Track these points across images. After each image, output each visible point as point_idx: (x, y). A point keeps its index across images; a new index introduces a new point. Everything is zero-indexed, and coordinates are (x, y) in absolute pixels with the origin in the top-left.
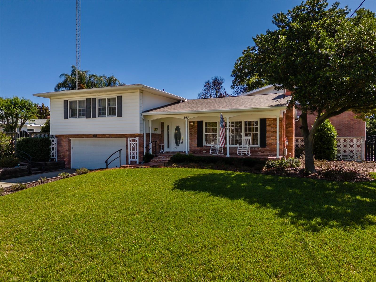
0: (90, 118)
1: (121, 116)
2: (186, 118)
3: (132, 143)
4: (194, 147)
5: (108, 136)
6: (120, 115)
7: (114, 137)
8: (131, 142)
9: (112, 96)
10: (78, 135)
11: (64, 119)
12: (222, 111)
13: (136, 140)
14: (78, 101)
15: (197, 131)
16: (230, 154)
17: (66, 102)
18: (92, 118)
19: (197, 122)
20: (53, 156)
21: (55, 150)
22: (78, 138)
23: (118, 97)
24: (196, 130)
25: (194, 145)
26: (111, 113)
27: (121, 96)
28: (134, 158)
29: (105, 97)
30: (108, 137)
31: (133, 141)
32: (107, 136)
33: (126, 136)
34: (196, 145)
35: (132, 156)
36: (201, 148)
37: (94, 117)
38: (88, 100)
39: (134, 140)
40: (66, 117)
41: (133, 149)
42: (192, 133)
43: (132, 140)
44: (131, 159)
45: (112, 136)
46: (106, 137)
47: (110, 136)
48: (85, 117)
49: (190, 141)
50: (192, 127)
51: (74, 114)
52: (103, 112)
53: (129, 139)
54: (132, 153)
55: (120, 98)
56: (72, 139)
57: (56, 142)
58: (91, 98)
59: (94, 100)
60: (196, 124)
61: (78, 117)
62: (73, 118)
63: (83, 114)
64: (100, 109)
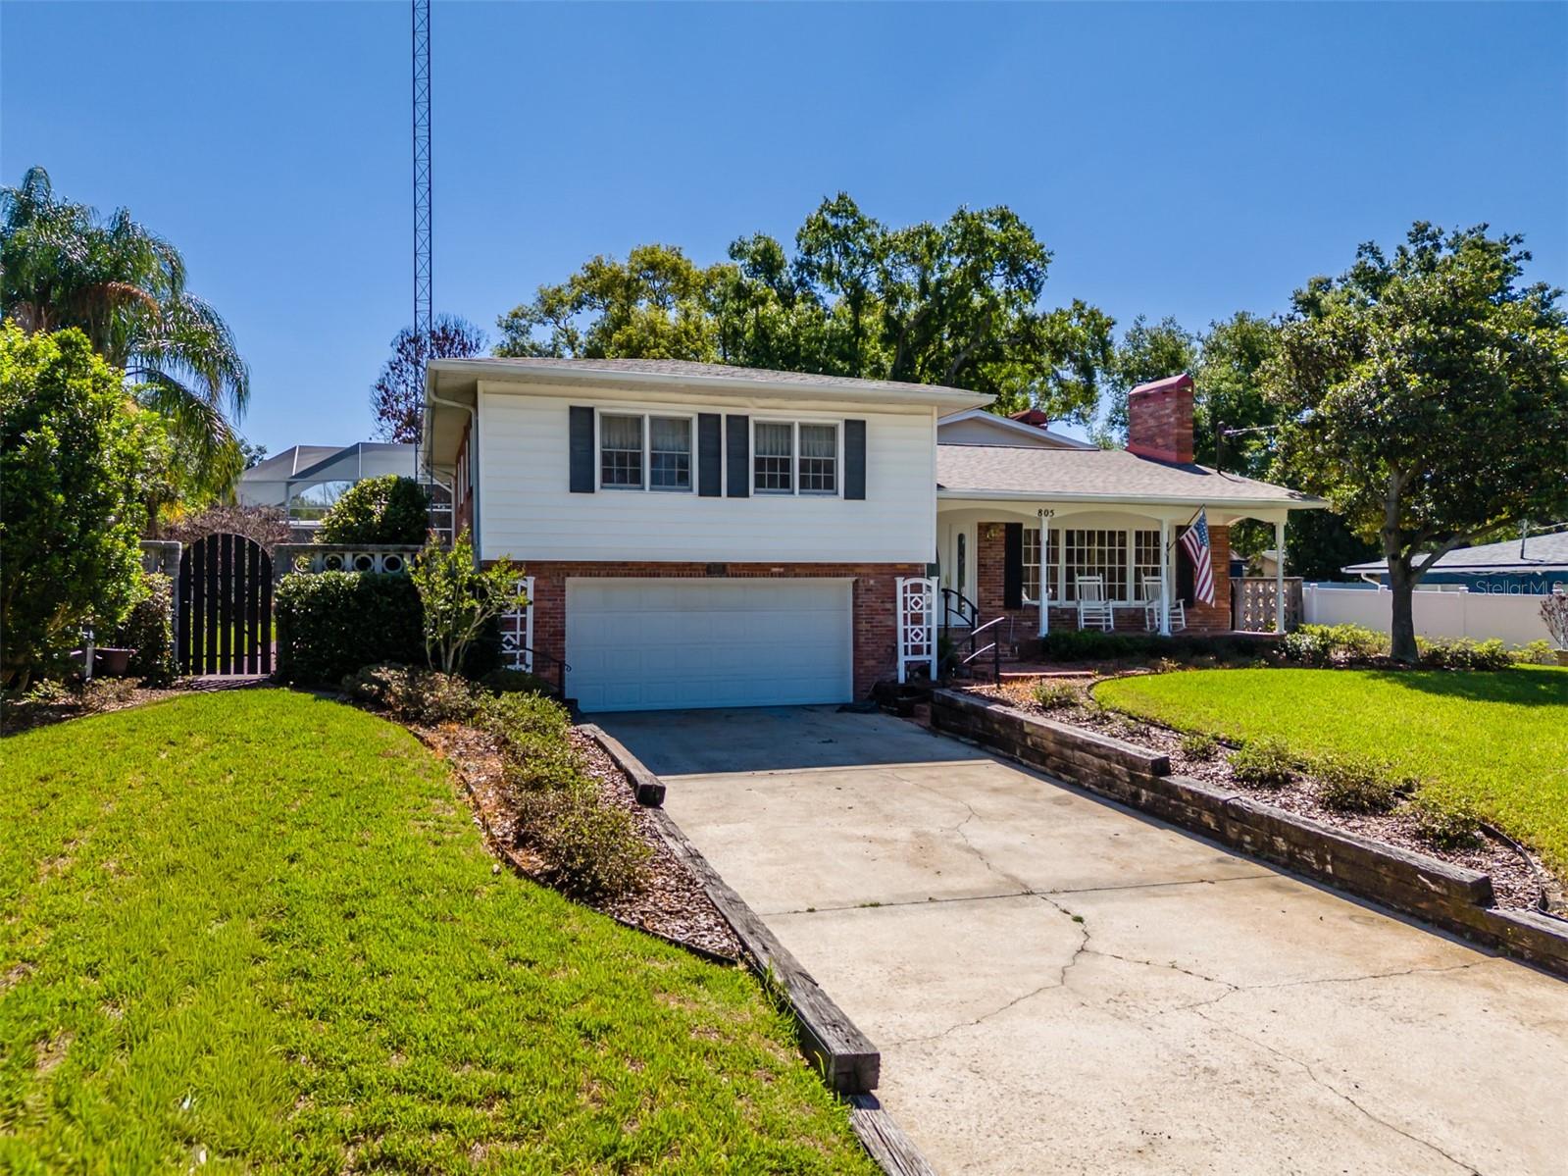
0: (718, 494)
1: (862, 497)
2: (1047, 513)
3: (912, 598)
4: (991, 610)
5: (782, 570)
6: (856, 490)
7: (806, 576)
8: (909, 595)
9: (823, 418)
10: (624, 564)
11: (572, 491)
12: (1206, 503)
13: (929, 588)
14: (651, 417)
15: (1003, 555)
16: (1170, 630)
17: (581, 418)
18: (729, 495)
19: (1004, 527)
20: (511, 658)
21: (519, 633)
22: (625, 576)
23: (848, 422)
24: (999, 553)
25: (993, 603)
26: (818, 478)
27: (863, 423)
28: (917, 650)
29: (792, 417)
30: (780, 575)
31: (917, 588)
32: (774, 569)
33: (858, 570)
34: (1002, 603)
35: (910, 644)
36: (1017, 613)
37: (739, 490)
38: (709, 422)
39: (921, 585)
40: (581, 482)
41: (917, 619)
42: (989, 562)
43: (912, 585)
44: (906, 654)
45: (798, 570)
46: (773, 575)
47: (790, 570)
48: (691, 490)
49: (981, 589)
50: (987, 544)
51: (624, 471)
52: (775, 476)
53: (900, 582)
54: (911, 635)
55: (856, 430)
56: (570, 581)
57: (531, 596)
58: (724, 412)
59: (739, 423)
60: (1003, 534)
61: (651, 489)
62: (621, 489)
63: (671, 474)
64: (759, 463)
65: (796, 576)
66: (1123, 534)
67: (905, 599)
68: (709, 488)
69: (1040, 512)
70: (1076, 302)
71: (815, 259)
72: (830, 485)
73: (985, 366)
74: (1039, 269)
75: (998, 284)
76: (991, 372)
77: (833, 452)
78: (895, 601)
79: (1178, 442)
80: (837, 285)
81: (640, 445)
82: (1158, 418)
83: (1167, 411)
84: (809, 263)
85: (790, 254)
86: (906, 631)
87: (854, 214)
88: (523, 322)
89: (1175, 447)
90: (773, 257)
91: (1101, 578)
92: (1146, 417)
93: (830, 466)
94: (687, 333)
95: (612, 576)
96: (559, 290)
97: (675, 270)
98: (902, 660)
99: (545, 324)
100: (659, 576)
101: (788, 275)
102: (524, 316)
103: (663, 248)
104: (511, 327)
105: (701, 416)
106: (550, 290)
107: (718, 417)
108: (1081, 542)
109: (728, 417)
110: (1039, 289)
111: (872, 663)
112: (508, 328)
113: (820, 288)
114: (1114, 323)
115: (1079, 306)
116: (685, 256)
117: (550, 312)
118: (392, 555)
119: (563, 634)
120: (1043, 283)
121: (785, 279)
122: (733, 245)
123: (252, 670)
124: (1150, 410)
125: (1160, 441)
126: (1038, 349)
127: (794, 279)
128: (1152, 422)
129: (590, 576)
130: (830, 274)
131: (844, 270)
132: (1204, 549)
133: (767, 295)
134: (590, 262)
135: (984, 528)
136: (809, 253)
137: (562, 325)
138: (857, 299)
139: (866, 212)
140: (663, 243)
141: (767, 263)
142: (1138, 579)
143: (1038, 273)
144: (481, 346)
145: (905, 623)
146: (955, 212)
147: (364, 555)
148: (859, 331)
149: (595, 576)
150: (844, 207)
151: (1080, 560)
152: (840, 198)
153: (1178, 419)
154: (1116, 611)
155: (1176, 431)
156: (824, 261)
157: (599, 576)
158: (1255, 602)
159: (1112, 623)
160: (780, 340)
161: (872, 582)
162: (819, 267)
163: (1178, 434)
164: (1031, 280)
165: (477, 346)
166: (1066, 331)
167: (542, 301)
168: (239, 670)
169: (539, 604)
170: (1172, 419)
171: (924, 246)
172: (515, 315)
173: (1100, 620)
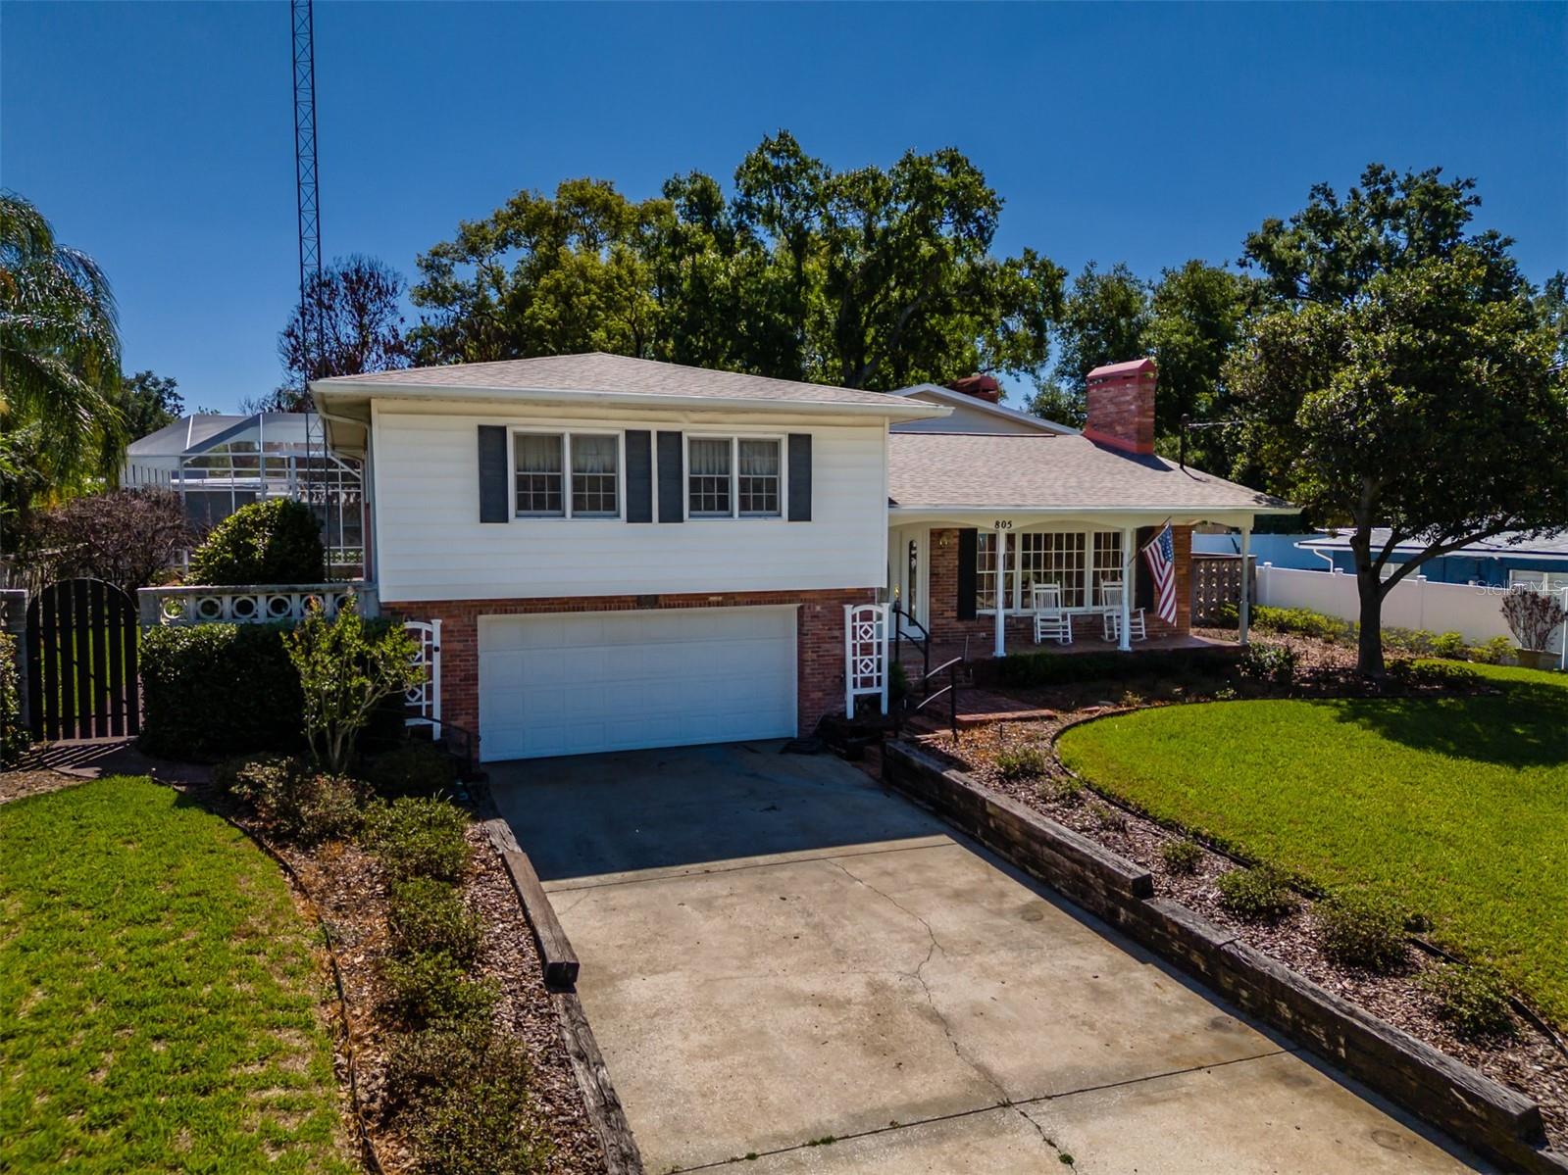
0: (649, 520)
1: (807, 517)
2: (1004, 523)
3: (861, 627)
4: (944, 622)
5: (720, 598)
6: (801, 511)
7: (747, 604)
8: (858, 624)
9: (766, 433)
10: (544, 600)
11: (483, 520)
13: (880, 615)
14: (571, 435)
15: (957, 563)
16: (1131, 643)
17: (491, 439)
18: (662, 520)
19: (958, 533)
20: (416, 712)
21: (424, 682)
22: (545, 611)
23: (792, 437)
24: (952, 561)
25: (946, 614)
26: (759, 499)
27: (809, 437)
28: (867, 682)
29: (731, 432)
30: (718, 604)
31: (867, 616)
32: (712, 598)
33: (802, 596)
34: (955, 614)
35: (859, 676)
36: (971, 624)
37: (672, 514)
38: (637, 440)
39: (871, 612)
40: (492, 510)
41: (866, 649)
42: (941, 571)
43: (861, 613)
44: (855, 686)
45: (738, 599)
46: (710, 604)
47: (729, 599)
48: (618, 516)
49: (933, 600)
50: (940, 552)
51: (541, 497)
52: (712, 498)
53: (849, 610)
54: (860, 666)
55: (801, 444)
56: (483, 620)
57: (437, 641)
58: (654, 428)
59: (671, 441)
60: (956, 540)
61: (573, 516)
62: (540, 516)
63: (595, 498)
64: (695, 483)
65: (736, 604)
66: (1081, 537)
67: (854, 628)
68: (639, 513)
69: (997, 523)
70: (1027, 252)
71: (755, 200)
72: (772, 505)
73: (932, 317)
74: (990, 217)
75: (946, 232)
76: (938, 323)
77: (775, 469)
78: (843, 628)
79: (1138, 432)
80: (778, 229)
81: (559, 468)
82: (1116, 404)
83: (1128, 398)
84: (749, 204)
85: (729, 193)
86: (855, 662)
87: (796, 154)
88: (445, 261)
89: (1135, 435)
90: (710, 198)
91: (1058, 586)
92: (1104, 401)
93: (773, 485)
94: (619, 278)
95: (531, 612)
96: (483, 227)
97: (606, 208)
98: (851, 693)
99: (468, 262)
100: (583, 610)
101: (726, 217)
102: (446, 253)
103: (593, 182)
104: (432, 267)
105: (628, 433)
106: (473, 226)
107: (649, 433)
108: (1038, 547)
109: (660, 434)
110: (990, 237)
111: (820, 694)
112: (429, 267)
113: (760, 231)
114: (1066, 274)
115: (1030, 256)
116: (617, 193)
117: (473, 250)
118: (279, 596)
119: (475, 678)
120: (993, 231)
121: (723, 220)
122: (667, 184)
123: (117, 732)
124: (1111, 394)
125: (1119, 429)
126: (988, 301)
127: (733, 222)
128: (1111, 408)
129: (506, 612)
130: (770, 218)
131: (786, 214)
132: (1169, 564)
133: (704, 242)
134: (515, 197)
135: (937, 534)
136: (748, 194)
137: (486, 262)
138: (800, 244)
139: (808, 152)
140: (593, 175)
141: (704, 204)
142: (1096, 583)
143: (989, 222)
144: (399, 289)
145: (855, 655)
146: (903, 157)
147: (245, 597)
148: (802, 280)
149: (511, 612)
150: (785, 145)
151: (1037, 565)
152: (781, 136)
153: (1139, 407)
154: (1074, 618)
155: (1137, 419)
156: (764, 203)
157: (516, 612)
158: (1208, 582)
159: (1070, 636)
160: (720, 291)
161: (818, 608)
162: (760, 209)
163: (1140, 423)
164: (981, 229)
165: (394, 289)
166: (1017, 284)
167: (464, 238)
168: (102, 733)
169: (448, 646)
170: (1133, 407)
171: (869, 191)
172: (436, 254)
173: (1058, 633)
